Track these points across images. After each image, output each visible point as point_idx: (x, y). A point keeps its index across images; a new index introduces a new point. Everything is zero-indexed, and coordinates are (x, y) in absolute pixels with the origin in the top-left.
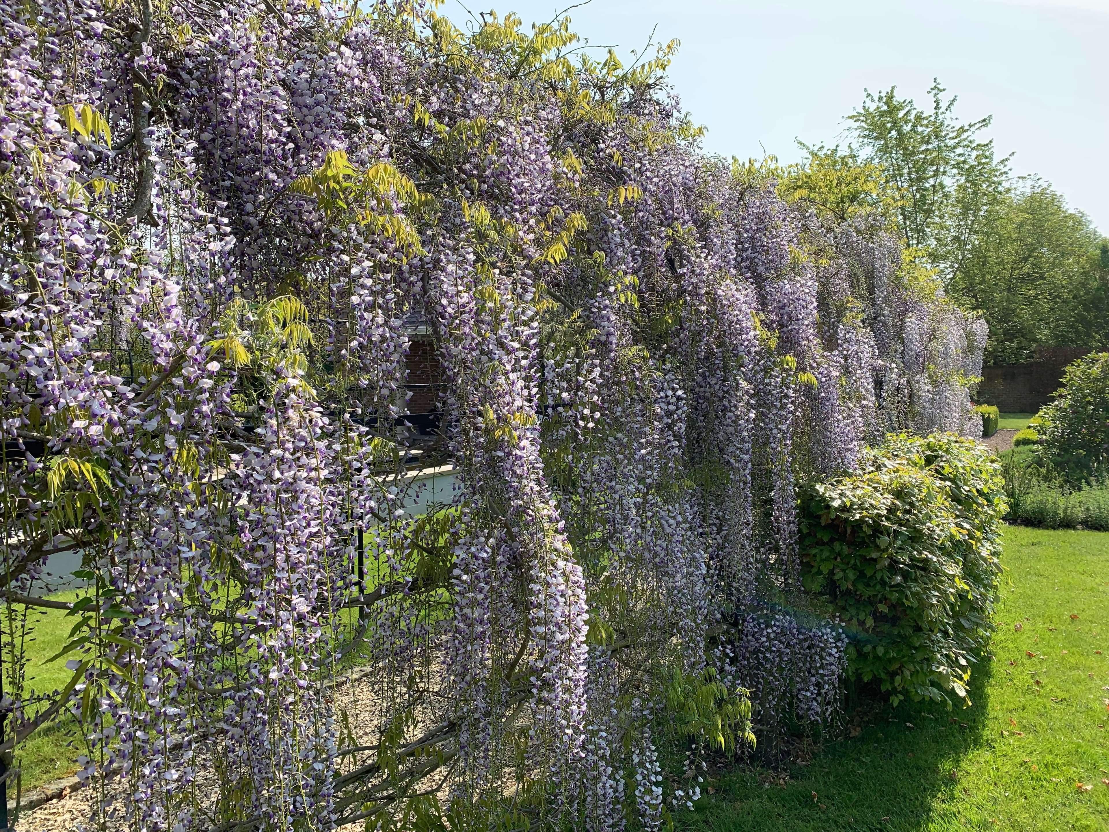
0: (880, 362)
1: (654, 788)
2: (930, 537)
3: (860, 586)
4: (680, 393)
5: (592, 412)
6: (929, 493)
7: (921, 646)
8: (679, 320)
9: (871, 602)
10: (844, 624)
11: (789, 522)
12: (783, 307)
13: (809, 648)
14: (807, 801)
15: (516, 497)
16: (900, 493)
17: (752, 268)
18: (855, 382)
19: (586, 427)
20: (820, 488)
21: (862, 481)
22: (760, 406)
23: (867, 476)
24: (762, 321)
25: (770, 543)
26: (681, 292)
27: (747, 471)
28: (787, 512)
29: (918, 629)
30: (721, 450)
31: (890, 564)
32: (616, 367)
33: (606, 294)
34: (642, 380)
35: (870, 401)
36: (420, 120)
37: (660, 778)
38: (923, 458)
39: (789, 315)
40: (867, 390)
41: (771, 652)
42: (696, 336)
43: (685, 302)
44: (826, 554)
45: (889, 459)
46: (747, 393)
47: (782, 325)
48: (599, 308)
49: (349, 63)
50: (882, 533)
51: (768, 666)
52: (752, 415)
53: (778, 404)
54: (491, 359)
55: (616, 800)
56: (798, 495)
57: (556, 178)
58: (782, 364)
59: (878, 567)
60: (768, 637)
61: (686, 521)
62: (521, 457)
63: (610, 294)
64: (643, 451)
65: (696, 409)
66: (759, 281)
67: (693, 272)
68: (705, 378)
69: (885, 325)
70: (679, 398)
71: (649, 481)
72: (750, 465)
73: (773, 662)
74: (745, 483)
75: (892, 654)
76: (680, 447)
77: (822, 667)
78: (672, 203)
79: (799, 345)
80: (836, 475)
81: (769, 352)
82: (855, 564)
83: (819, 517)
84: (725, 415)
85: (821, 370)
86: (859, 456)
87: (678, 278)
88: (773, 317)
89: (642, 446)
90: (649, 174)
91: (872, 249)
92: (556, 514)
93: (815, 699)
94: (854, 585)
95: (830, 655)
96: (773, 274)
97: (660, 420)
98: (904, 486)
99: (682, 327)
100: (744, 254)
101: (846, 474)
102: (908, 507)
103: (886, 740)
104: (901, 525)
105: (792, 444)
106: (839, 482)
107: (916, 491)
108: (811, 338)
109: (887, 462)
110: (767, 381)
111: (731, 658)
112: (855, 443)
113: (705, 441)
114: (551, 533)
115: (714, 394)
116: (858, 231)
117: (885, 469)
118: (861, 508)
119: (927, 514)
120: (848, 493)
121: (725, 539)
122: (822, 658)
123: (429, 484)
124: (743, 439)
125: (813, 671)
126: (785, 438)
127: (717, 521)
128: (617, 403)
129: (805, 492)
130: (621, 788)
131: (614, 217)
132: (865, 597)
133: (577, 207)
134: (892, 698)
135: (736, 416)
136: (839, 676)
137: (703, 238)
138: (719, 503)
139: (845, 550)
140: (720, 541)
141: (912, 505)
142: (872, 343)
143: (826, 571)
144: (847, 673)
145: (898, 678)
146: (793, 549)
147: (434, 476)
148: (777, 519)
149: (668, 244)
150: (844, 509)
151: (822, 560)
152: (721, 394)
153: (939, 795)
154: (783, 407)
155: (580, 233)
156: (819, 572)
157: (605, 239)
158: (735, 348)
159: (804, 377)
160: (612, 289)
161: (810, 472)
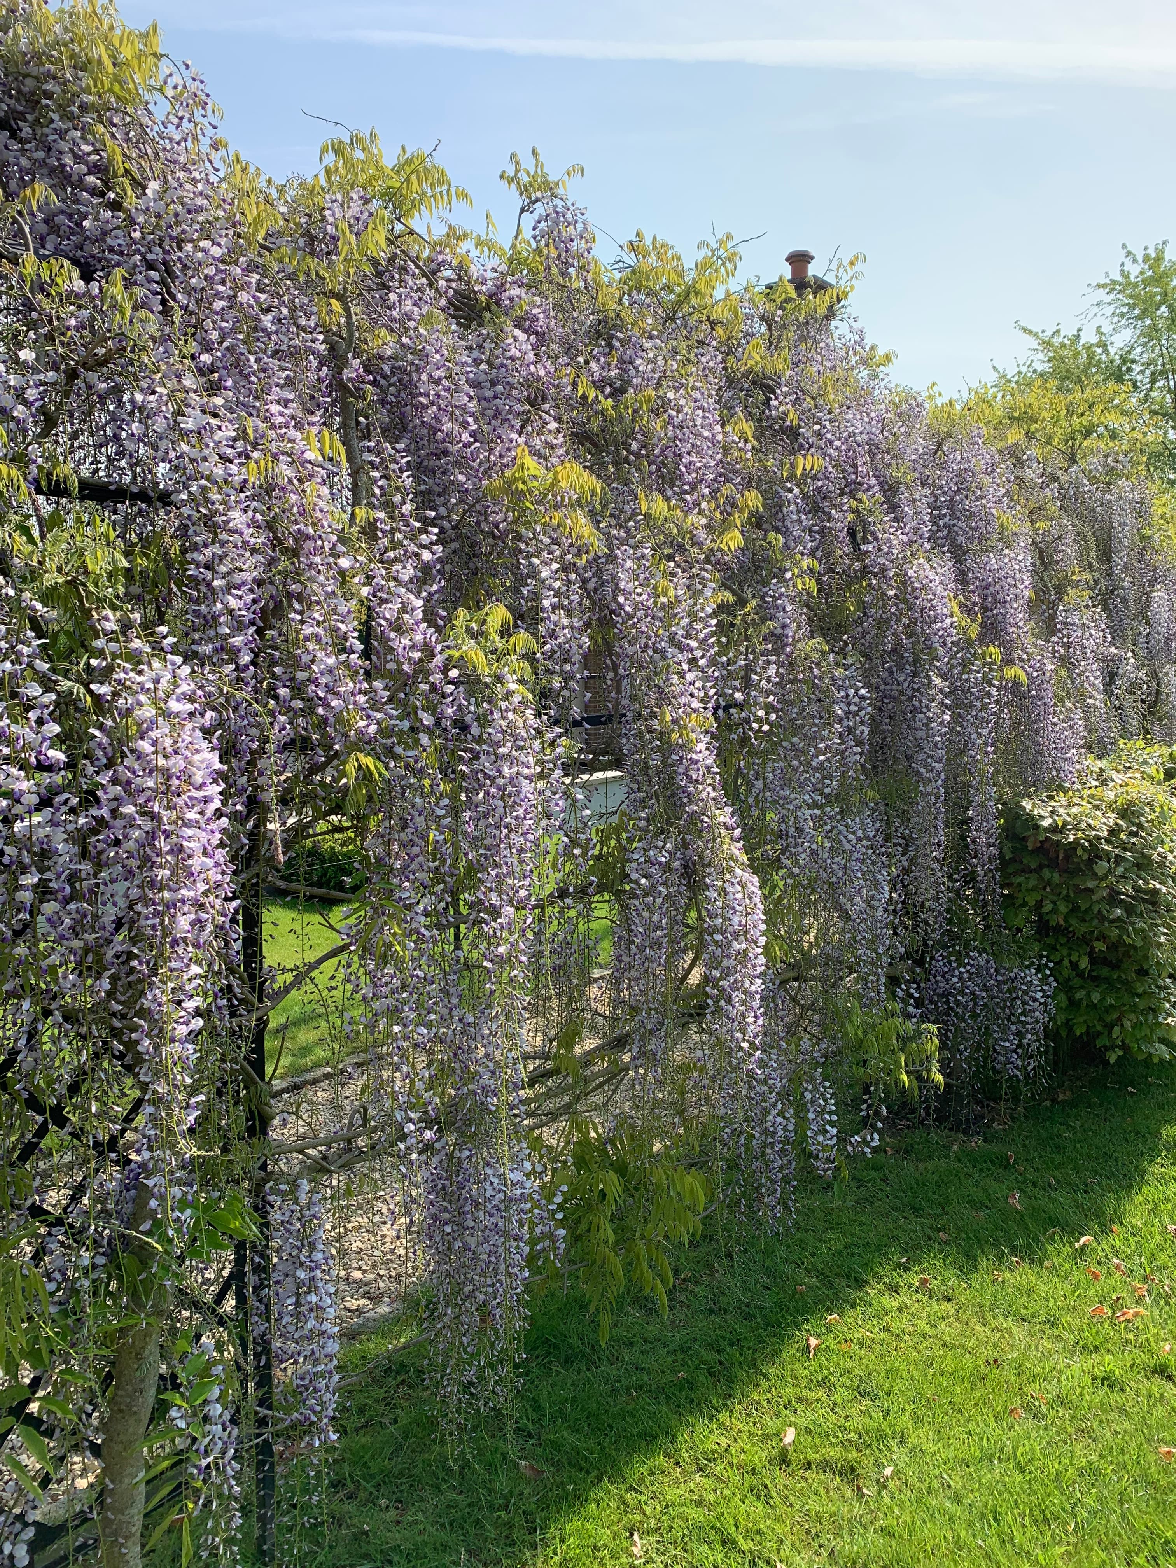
0: (1113, 650)
1: (828, 1127)
2: (1162, 865)
3: (1074, 922)
4: (863, 692)
5: (767, 714)
6: (1162, 812)
7: (1145, 992)
8: (863, 606)
9: (1086, 940)
10: (1051, 965)
11: (989, 845)
12: (987, 587)
13: (1009, 991)
14: (1004, 1163)
15: (691, 802)
16: (1127, 812)
17: (950, 539)
18: (1079, 675)
19: (760, 730)
20: (1027, 804)
21: (1082, 798)
22: (957, 706)
23: (1087, 792)
24: (961, 605)
25: (966, 869)
26: (865, 571)
27: (940, 782)
28: (986, 833)
29: (1143, 973)
30: (908, 758)
31: (1110, 895)
32: (791, 664)
33: (782, 580)
34: (820, 678)
35: (1097, 699)
36: (584, 394)
37: (835, 1118)
38: (1162, 771)
39: (994, 596)
40: (1093, 686)
41: (963, 994)
42: (882, 624)
43: (870, 585)
44: (1032, 883)
45: (1118, 772)
46: (941, 691)
47: (985, 609)
48: (773, 597)
49: (524, 347)
50: (1101, 858)
51: (960, 1011)
52: (947, 718)
53: (979, 704)
54: (664, 658)
55: (786, 1141)
56: (1001, 814)
57: (726, 450)
58: (984, 657)
59: (1094, 898)
60: (960, 978)
61: (867, 838)
62: (697, 762)
63: (786, 581)
64: (822, 758)
65: (880, 710)
66: (959, 554)
67: (880, 550)
68: (892, 673)
69: (1124, 600)
70: (863, 698)
71: (827, 791)
72: (943, 775)
73: (965, 1007)
74: (937, 798)
75: (1110, 1001)
76: (861, 753)
77: (1024, 1013)
78: (855, 466)
79: (1007, 633)
80: (1048, 790)
81: (969, 642)
82: (1068, 895)
83: (1025, 839)
84: (914, 717)
85: (1032, 662)
86: (1078, 767)
87: (861, 556)
88: (975, 598)
89: (819, 752)
90: (829, 436)
91: (1110, 502)
92: (731, 822)
93: (1015, 1051)
94: (1066, 920)
95: (1035, 1000)
96: (976, 546)
97: (840, 722)
98: (1131, 803)
99: (865, 614)
100: (941, 523)
101: (1060, 788)
102: (1134, 829)
103: (1101, 1105)
104: (1125, 849)
105: (994, 752)
106: (1051, 798)
107: (1147, 809)
108: (1021, 624)
109: (1115, 775)
110: (965, 676)
111: (915, 999)
112: (1074, 751)
113: (890, 747)
114: (728, 840)
115: (902, 693)
116: (1093, 480)
117: (1111, 784)
118: (1076, 828)
119: (1159, 837)
120: (1061, 811)
121: (912, 861)
122: (1024, 1003)
123: (602, 790)
124: (936, 745)
125: (1013, 1019)
126: (986, 744)
127: (902, 841)
128: (792, 703)
129: (1010, 809)
130: (791, 1127)
131: (790, 490)
132: (1079, 934)
133: (749, 482)
134: (1108, 1054)
135: (928, 718)
136: (1046, 1027)
137: (893, 508)
138: (906, 819)
139: (1056, 878)
140: (906, 864)
141: (1140, 826)
142: (1103, 626)
143: (1032, 903)
144: (1055, 1023)
145: (1117, 1029)
146: (993, 877)
147: (607, 781)
148: (974, 841)
149: (850, 517)
150: (1055, 829)
151: (1028, 890)
152: (910, 693)
153: (1159, 1160)
154: (984, 707)
155: (754, 514)
156: (1024, 904)
157: (780, 515)
158: (928, 638)
159: (1010, 672)
160: (788, 575)
161: (1018, 786)
